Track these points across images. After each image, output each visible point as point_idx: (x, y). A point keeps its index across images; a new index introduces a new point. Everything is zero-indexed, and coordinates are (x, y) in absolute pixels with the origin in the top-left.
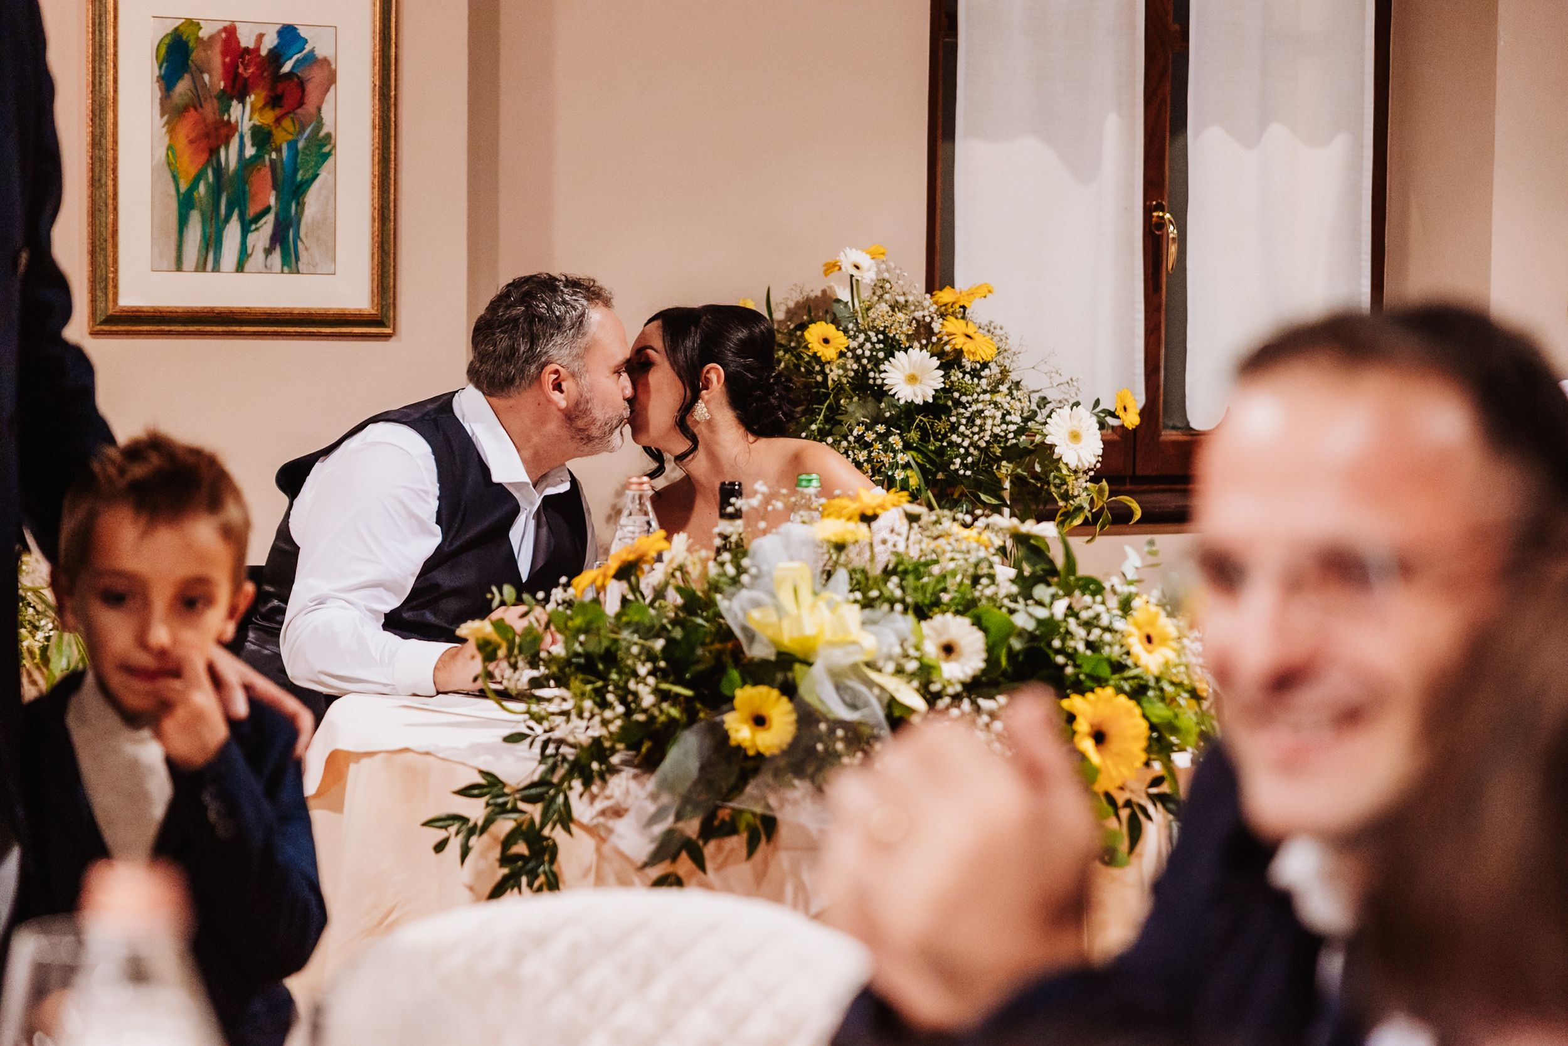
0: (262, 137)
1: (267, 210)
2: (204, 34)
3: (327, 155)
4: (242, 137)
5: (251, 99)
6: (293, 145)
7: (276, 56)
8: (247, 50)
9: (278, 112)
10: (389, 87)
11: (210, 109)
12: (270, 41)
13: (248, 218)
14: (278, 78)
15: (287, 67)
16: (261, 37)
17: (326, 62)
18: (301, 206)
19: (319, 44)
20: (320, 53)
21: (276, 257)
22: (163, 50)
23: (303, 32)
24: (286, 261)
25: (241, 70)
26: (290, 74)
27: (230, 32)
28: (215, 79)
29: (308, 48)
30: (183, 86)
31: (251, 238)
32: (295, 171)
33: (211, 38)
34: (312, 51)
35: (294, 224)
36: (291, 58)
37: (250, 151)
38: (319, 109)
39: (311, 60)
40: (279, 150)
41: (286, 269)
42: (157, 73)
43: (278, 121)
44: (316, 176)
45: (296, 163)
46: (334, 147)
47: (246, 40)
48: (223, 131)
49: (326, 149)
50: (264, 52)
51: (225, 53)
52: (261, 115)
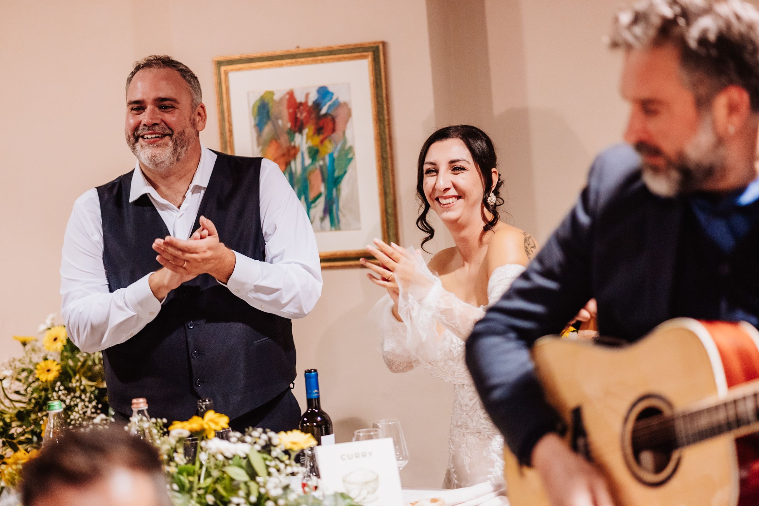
0: (314, 153)
1: (319, 195)
2: (277, 97)
3: (350, 160)
4: (303, 154)
5: (306, 131)
6: (331, 155)
7: (317, 105)
8: (301, 104)
9: (321, 137)
10: (383, 114)
11: (284, 139)
12: (313, 97)
13: (310, 200)
14: (320, 118)
15: (324, 111)
16: (307, 95)
17: (345, 104)
18: (338, 190)
19: (340, 95)
20: (342, 99)
21: (327, 221)
22: (256, 109)
23: (331, 89)
24: (332, 222)
25: (299, 115)
26: (326, 115)
27: (291, 94)
28: (285, 123)
29: (334, 98)
30: (267, 129)
31: (312, 211)
32: (334, 171)
33: (281, 99)
34: (337, 99)
35: (336, 201)
36: (325, 105)
37: (308, 161)
38: (344, 133)
39: (337, 105)
40: (324, 159)
41: (333, 228)
42: (253, 123)
43: (322, 142)
44: (345, 173)
45: (333, 166)
46: (354, 154)
47: (300, 98)
48: (292, 152)
49: (350, 156)
50: (310, 103)
51: (289, 107)
52: (312, 140)
